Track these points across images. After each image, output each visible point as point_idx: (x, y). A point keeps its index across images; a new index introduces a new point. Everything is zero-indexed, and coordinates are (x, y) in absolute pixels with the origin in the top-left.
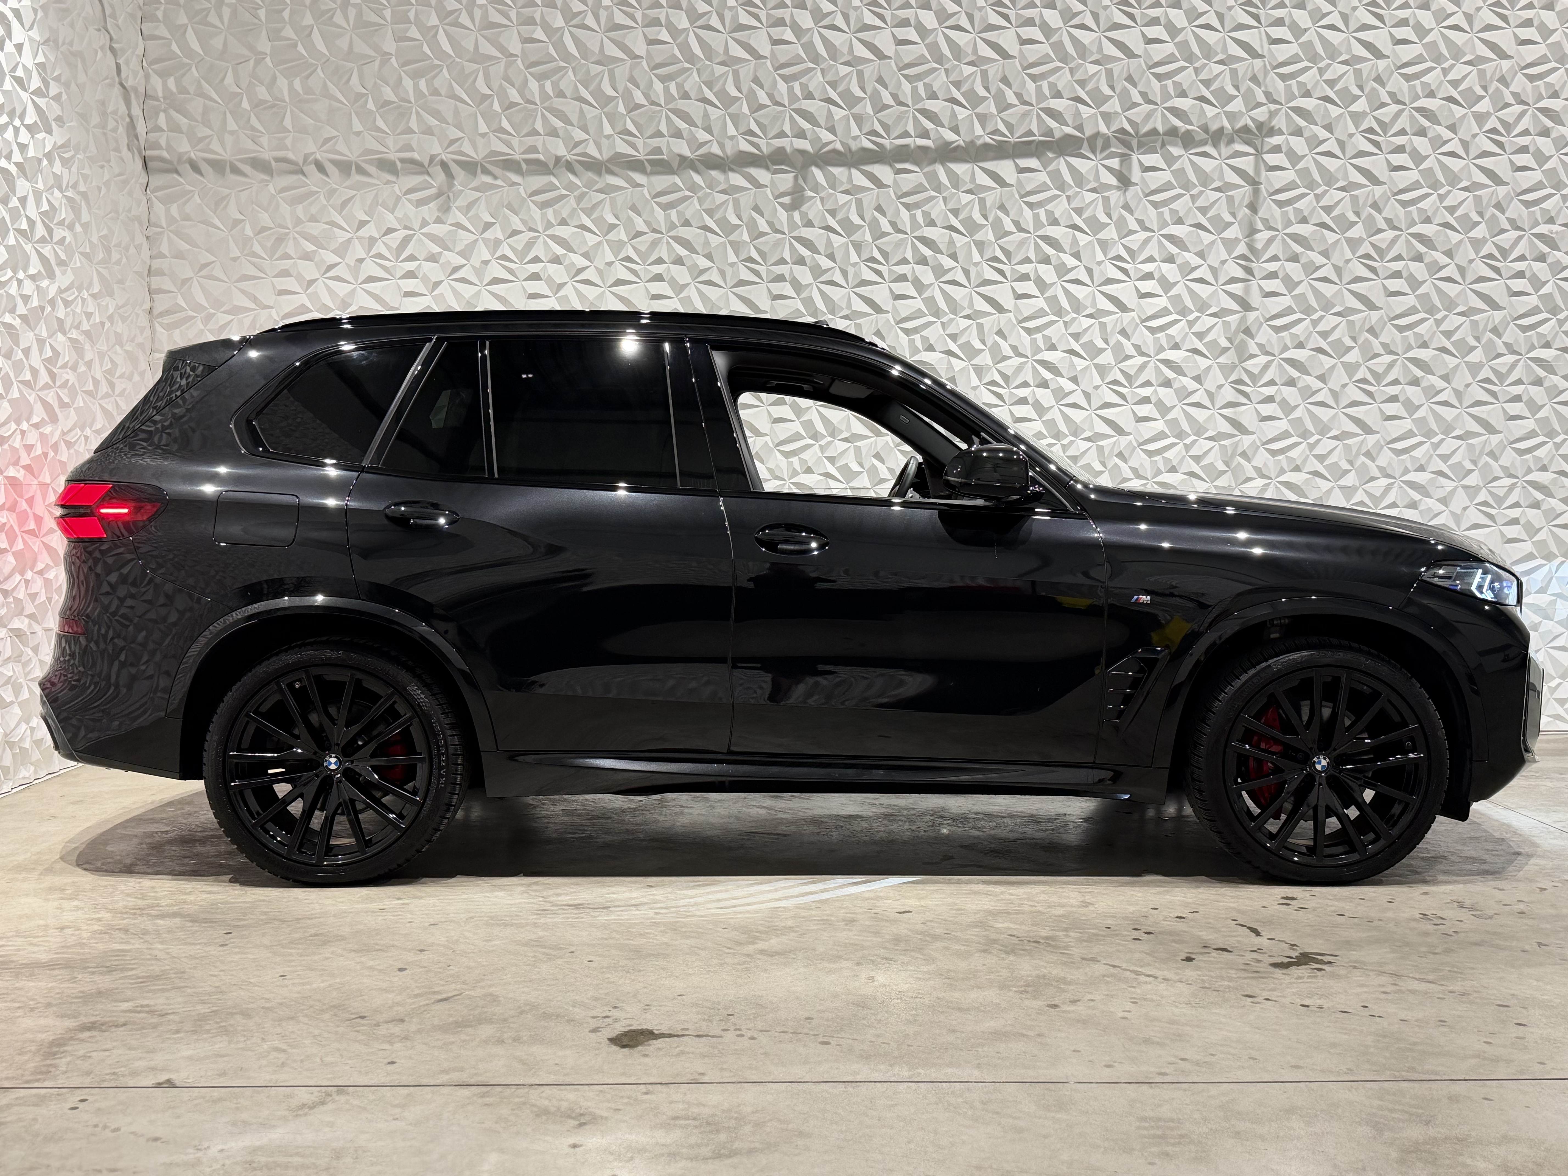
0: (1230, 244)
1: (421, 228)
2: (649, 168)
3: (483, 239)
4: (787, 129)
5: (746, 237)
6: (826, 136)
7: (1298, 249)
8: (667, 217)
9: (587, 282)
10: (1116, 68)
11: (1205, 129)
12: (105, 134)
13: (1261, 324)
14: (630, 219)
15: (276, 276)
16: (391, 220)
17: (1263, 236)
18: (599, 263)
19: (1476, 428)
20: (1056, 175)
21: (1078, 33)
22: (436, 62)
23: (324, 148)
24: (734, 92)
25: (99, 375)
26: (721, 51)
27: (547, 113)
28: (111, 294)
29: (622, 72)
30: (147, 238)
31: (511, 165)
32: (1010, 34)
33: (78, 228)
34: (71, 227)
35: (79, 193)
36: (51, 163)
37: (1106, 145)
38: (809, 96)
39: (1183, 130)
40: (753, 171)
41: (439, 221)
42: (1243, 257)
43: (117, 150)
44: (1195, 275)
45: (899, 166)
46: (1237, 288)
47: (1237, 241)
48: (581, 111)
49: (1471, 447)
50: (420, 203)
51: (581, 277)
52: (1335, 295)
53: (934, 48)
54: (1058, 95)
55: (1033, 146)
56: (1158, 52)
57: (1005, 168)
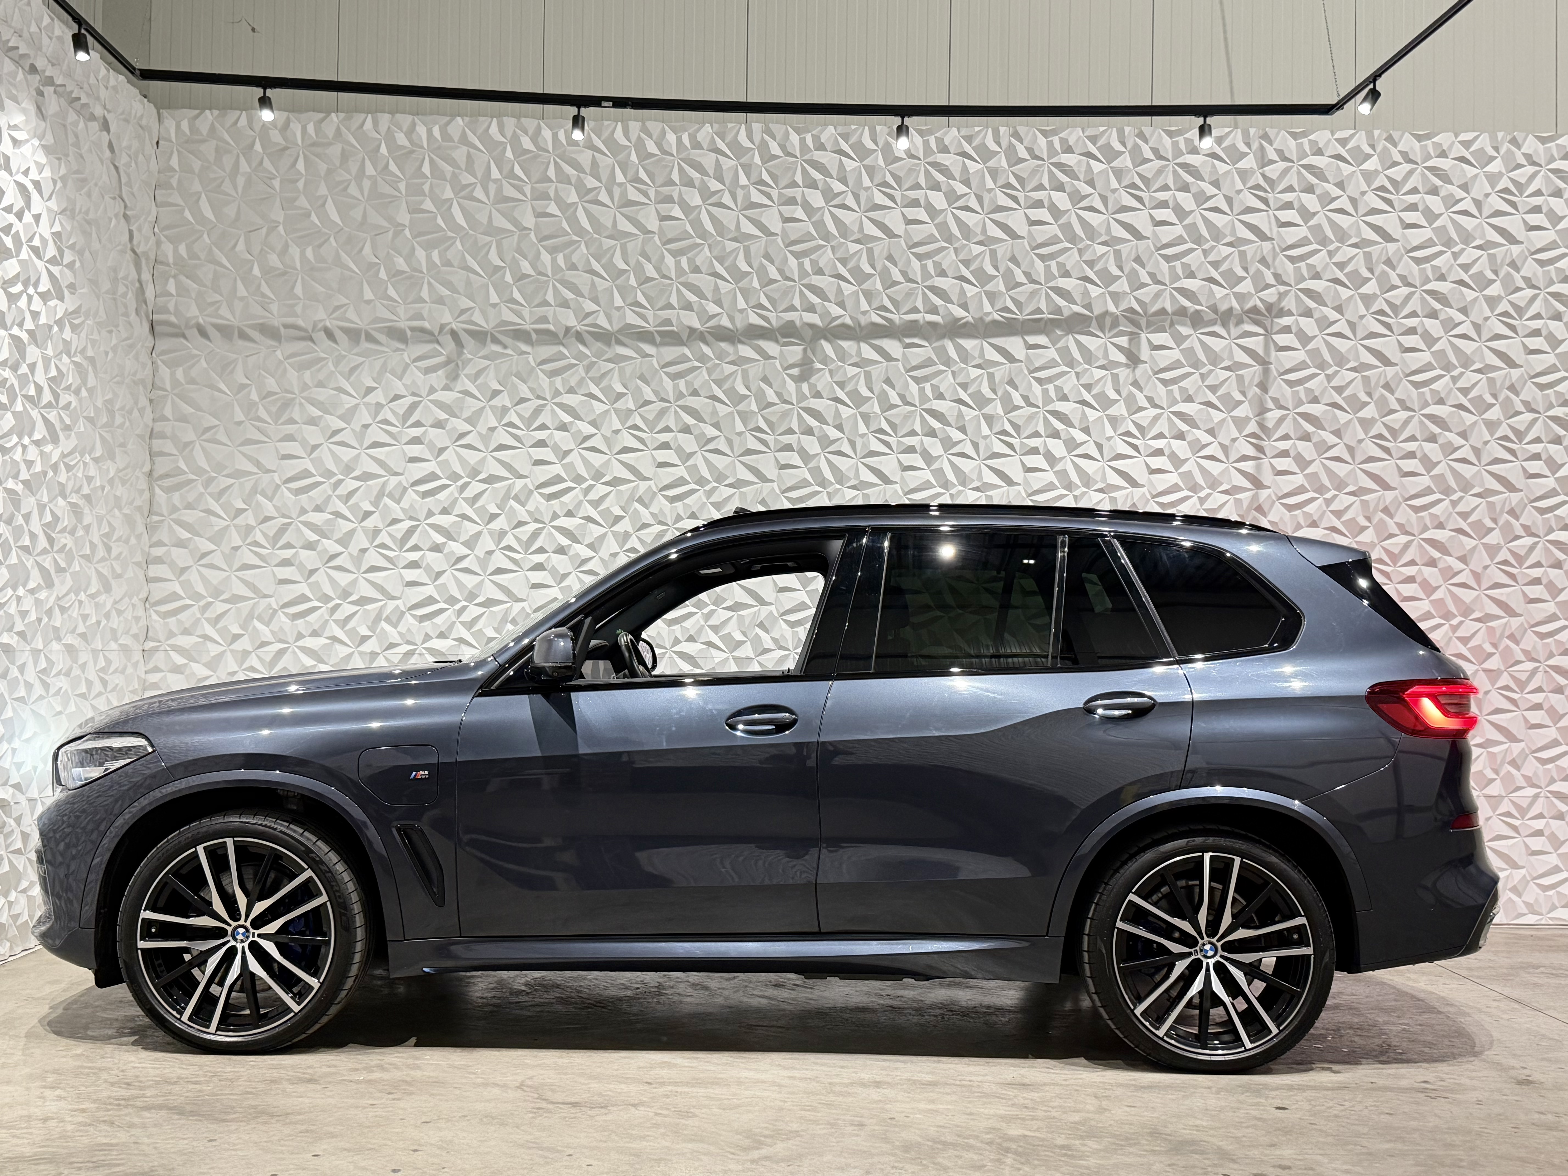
0: (1240, 423)
1: (428, 395)
2: (658, 339)
3: (490, 407)
4: (797, 303)
5: (754, 407)
6: (836, 310)
7: (1310, 428)
8: (676, 387)
9: (593, 449)
10: (1125, 249)
11: (1214, 309)
12: (115, 299)
13: (1274, 502)
14: (638, 388)
15: (280, 440)
16: (399, 387)
17: (1273, 415)
18: (606, 431)
19: (1496, 610)
20: (1064, 352)
21: (1087, 215)
22: (450, 234)
23: (334, 315)
24: (745, 268)
25: (96, 539)
26: (733, 227)
27: (558, 285)
28: (112, 457)
29: (633, 246)
30: (151, 401)
31: (520, 335)
32: (1020, 214)
33: (84, 393)
34: (77, 392)
35: (86, 358)
36: (61, 329)
37: (1115, 323)
38: (820, 272)
39: (1192, 310)
40: (763, 344)
41: (447, 388)
42: (1253, 435)
43: (126, 314)
44: (1206, 452)
45: (908, 341)
46: (1248, 466)
47: (1247, 419)
48: (593, 284)
49: (1491, 630)
50: (427, 371)
51: (587, 444)
52: (1349, 474)
53: (943, 228)
54: (1066, 274)
55: (1043, 323)
56: (1166, 234)
57: (1014, 344)
